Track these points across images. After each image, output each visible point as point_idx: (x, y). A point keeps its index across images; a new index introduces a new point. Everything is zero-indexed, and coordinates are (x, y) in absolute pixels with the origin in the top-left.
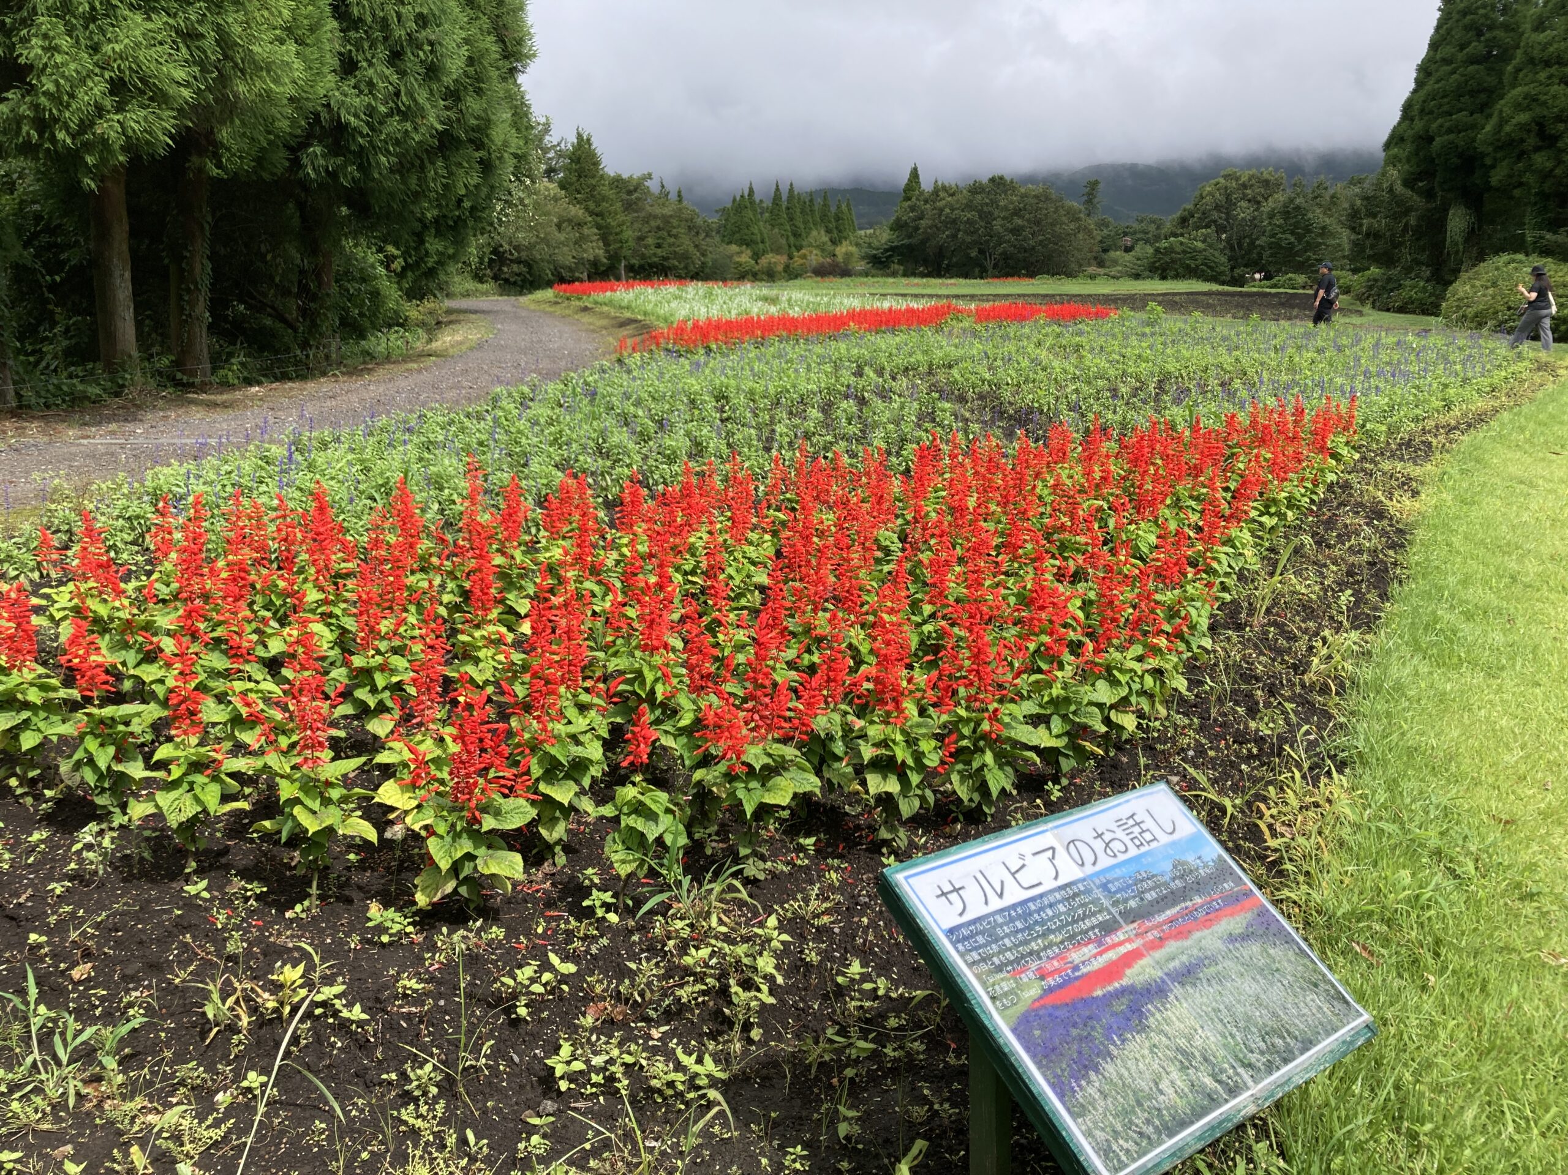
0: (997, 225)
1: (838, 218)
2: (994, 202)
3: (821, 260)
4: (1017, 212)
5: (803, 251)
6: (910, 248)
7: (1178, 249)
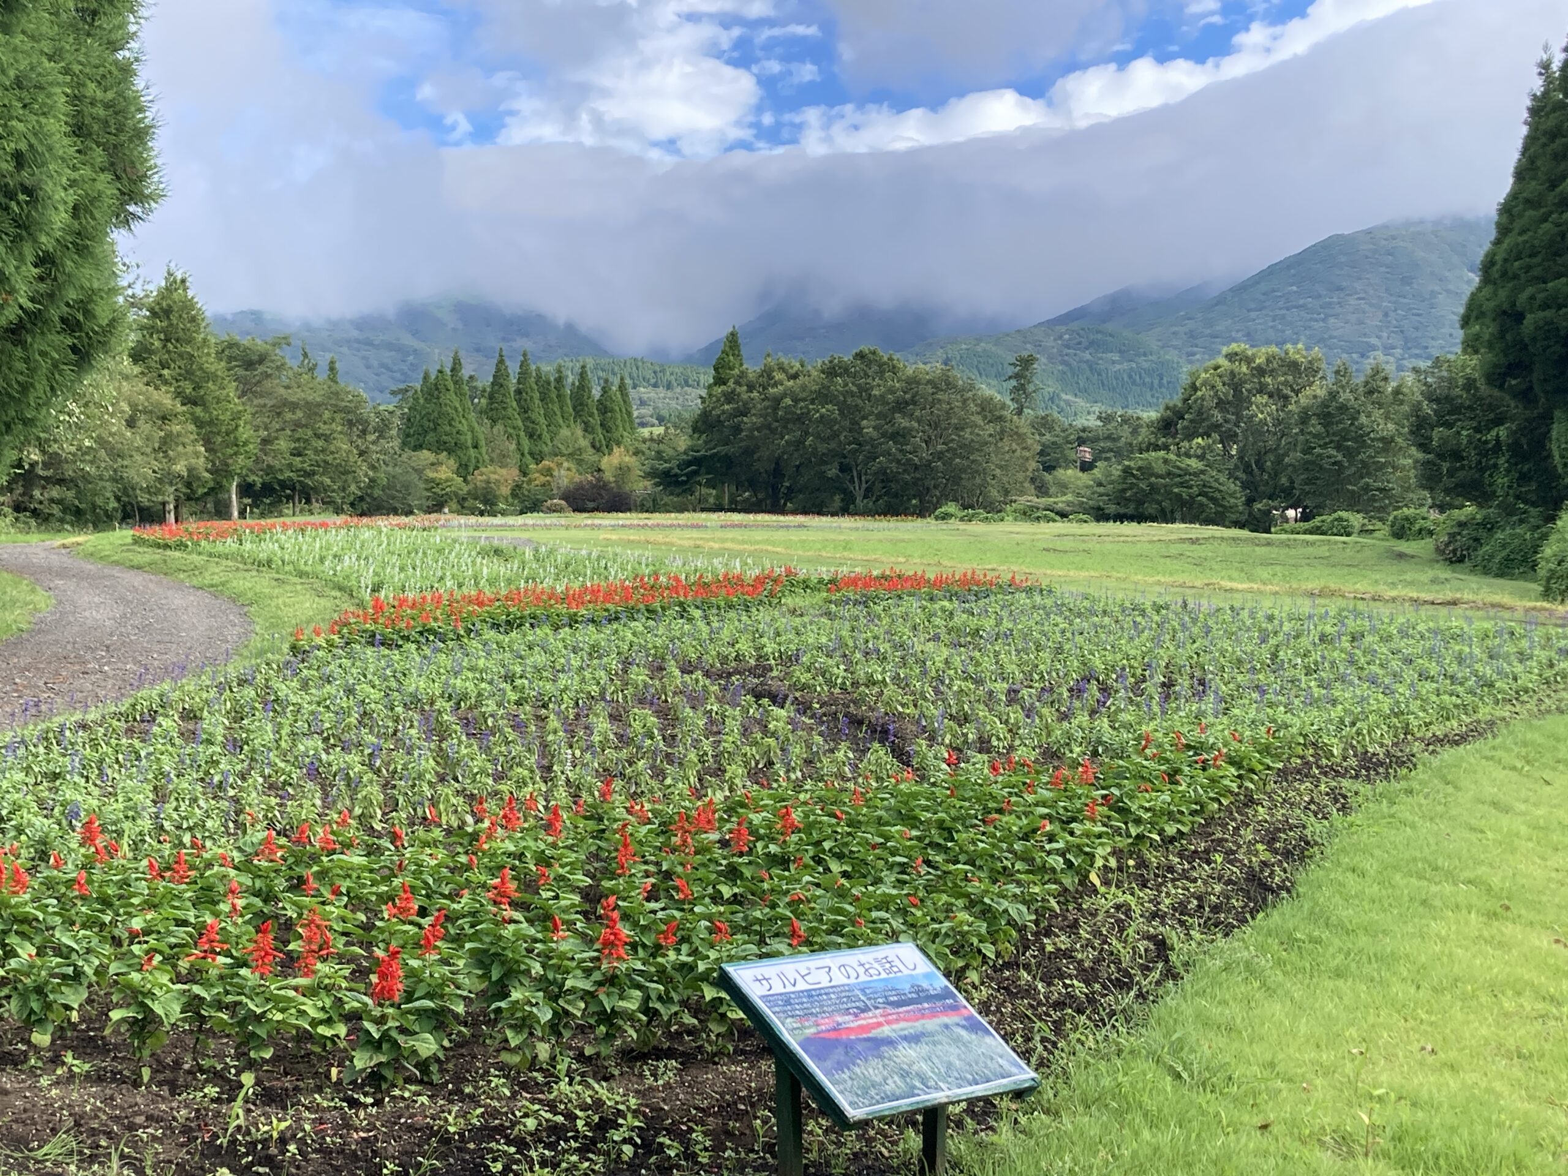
0: (868, 428)
1: (604, 408)
2: (864, 390)
3: (577, 478)
4: (901, 406)
5: (546, 463)
6: (728, 461)
7: (1159, 468)
